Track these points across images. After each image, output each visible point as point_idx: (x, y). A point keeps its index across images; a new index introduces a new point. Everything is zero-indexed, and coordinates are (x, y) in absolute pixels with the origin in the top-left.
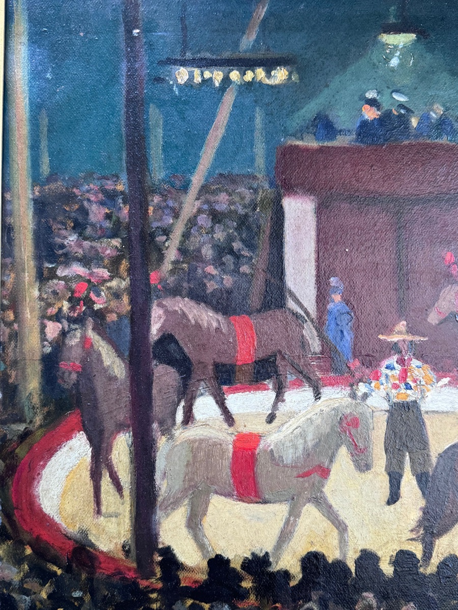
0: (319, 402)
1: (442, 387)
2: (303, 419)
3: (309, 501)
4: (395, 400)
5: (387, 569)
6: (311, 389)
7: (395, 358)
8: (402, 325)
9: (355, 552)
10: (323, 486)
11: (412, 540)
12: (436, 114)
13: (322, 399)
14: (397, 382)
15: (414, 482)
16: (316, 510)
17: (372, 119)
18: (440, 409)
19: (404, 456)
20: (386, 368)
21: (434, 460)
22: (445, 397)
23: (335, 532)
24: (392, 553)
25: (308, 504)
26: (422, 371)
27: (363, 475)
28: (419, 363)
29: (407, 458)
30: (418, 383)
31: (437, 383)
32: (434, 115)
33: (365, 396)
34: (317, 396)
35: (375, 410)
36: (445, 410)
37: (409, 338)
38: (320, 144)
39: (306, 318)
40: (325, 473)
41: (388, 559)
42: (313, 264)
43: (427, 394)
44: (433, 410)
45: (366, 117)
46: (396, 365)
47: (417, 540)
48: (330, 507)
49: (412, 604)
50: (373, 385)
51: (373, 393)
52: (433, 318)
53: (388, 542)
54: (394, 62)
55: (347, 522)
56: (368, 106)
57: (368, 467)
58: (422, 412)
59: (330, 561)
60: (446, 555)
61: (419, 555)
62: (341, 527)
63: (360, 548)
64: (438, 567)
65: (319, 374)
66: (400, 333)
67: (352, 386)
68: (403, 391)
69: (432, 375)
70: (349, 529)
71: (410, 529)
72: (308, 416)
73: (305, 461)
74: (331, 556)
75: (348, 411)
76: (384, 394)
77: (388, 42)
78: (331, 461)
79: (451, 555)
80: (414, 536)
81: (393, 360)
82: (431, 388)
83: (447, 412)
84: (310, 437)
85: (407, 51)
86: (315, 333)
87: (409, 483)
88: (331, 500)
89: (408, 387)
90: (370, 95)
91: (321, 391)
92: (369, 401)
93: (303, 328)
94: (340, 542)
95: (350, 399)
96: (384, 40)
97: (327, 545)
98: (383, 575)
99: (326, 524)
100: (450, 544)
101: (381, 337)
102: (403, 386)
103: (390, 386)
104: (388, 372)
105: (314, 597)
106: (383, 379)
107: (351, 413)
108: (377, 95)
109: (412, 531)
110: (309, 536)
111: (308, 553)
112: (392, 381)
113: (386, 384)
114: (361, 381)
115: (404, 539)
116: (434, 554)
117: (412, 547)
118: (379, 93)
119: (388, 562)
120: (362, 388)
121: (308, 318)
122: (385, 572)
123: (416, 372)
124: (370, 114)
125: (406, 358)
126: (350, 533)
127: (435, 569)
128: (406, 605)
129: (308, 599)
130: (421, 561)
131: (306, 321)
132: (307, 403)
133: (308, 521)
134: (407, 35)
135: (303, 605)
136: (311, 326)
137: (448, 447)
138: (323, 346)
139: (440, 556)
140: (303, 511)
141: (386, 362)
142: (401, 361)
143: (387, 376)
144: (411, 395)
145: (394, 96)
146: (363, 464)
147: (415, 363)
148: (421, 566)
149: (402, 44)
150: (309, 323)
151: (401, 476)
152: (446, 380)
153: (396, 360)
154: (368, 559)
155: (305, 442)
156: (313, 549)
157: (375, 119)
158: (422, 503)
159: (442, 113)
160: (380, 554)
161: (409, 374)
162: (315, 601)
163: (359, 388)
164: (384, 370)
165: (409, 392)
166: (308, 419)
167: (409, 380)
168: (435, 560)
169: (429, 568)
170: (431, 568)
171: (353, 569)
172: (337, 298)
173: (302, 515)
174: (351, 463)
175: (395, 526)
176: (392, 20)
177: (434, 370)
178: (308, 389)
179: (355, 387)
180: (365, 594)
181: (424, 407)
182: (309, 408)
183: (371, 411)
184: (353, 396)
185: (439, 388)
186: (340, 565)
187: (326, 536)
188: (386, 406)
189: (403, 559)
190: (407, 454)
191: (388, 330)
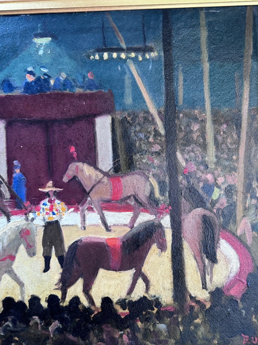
0: (10, 223)
1: (70, 213)
2: (2, 232)
3: (6, 272)
4: (48, 221)
5: (44, 304)
6: (6, 217)
7: (47, 199)
8: (50, 183)
9: (28, 296)
10: (12, 265)
11: (56, 289)
12: (63, 77)
13: (11, 222)
14: (48, 211)
15: (57, 260)
16: (9, 277)
17: (31, 81)
18: (69, 224)
19: (51, 248)
20: (43, 205)
21: (66, 249)
22: (72, 218)
23: (18, 287)
24: (46, 296)
25: (5, 274)
26: (60, 206)
27: (32, 259)
28: (59, 202)
29: (53, 249)
30: (59, 211)
31: (68, 211)
32: (62, 78)
33: (33, 219)
34: (9, 220)
35: (37, 226)
36: (72, 224)
37: (54, 189)
38: (6, 94)
39: (2, 182)
40: (12, 258)
41: (45, 299)
42: (5, 154)
43: (63, 217)
44: (66, 224)
45: (28, 80)
46: (48, 203)
47: (59, 289)
48: (16, 275)
49: (57, 321)
50: (36, 213)
51: (36, 218)
52: (65, 179)
53: (44, 291)
54: (41, 52)
55: (24, 282)
56: (28, 75)
57: (34, 254)
58: (61, 226)
59: (16, 301)
60: (73, 296)
61: (60, 297)
62: (21, 284)
63: (31, 294)
64: (69, 302)
65: (10, 210)
66: (49, 187)
67: (26, 214)
68: (51, 216)
69: (65, 207)
70: (25, 285)
71: (55, 284)
72: (4, 231)
73: (3, 253)
74: (17, 299)
75: (24, 227)
76: (42, 218)
77: (37, 42)
78: (16, 252)
79: (75, 296)
80: (57, 287)
81: (46, 201)
82: (65, 213)
83: (73, 225)
84: (5, 241)
85: (47, 46)
86: (7, 189)
87: (54, 261)
88: (16, 272)
89: (54, 214)
90: (30, 69)
91: (11, 218)
92: (35, 222)
93: (1, 187)
94: (21, 292)
95: (25, 222)
96: (35, 41)
97: (14, 294)
98: (43, 307)
99: (14, 283)
100: (75, 291)
101: (40, 189)
102: (51, 213)
103: (45, 213)
104: (44, 207)
105: (10, 319)
106: (41, 210)
107: (25, 228)
108: (33, 69)
109: (56, 285)
110: (6, 289)
111: (6, 298)
112: (46, 211)
113: (43, 213)
114: (30, 212)
115: (52, 289)
116: (67, 296)
117: (56, 293)
118: (34, 68)
119: (45, 301)
120: (31, 215)
121: (3, 182)
122: (43, 306)
123: (58, 206)
124: (30, 79)
125: (53, 199)
126: (25, 287)
127: (68, 304)
128: (54, 322)
129: (7, 320)
130: (61, 300)
131: (2, 183)
132: (4, 224)
133: (5, 282)
134: (47, 38)
135: (4, 323)
136: (5, 186)
137: (73, 242)
138: (11, 195)
139: (70, 297)
140: (2, 277)
141: (43, 202)
142: (50, 201)
143: (43, 209)
144: (55, 218)
145: (42, 70)
146: (31, 253)
147: (57, 201)
148: (61, 302)
149: (44, 43)
150: (4, 184)
151: (50, 258)
152: (72, 209)
153: (48, 200)
154: (35, 300)
155: (3, 244)
156: (8, 296)
157: (32, 81)
158: (61, 271)
159: (66, 77)
160: (40, 297)
161: (54, 207)
162: (10, 321)
163: (30, 215)
164: (41, 206)
165: (54, 216)
166: (4, 232)
167: (54, 211)
168: (68, 299)
169: (65, 303)
170: (66, 303)
171: (28, 305)
172: (18, 171)
173: (2, 279)
174: (26, 253)
175: (47, 283)
176: (39, 31)
177: (66, 204)
178: (4, 217)
179: (27, 215)
180: (34, 317)
181: (61, 223)
182: (5, 227)
183: (35, 226)
184: (27, 219)
185: (69, 214)
186: (21, 303)
187: (14, 289)
188: (43, 224)
189: (52, 299)
190: (53, 247)
191: (43, 186)
